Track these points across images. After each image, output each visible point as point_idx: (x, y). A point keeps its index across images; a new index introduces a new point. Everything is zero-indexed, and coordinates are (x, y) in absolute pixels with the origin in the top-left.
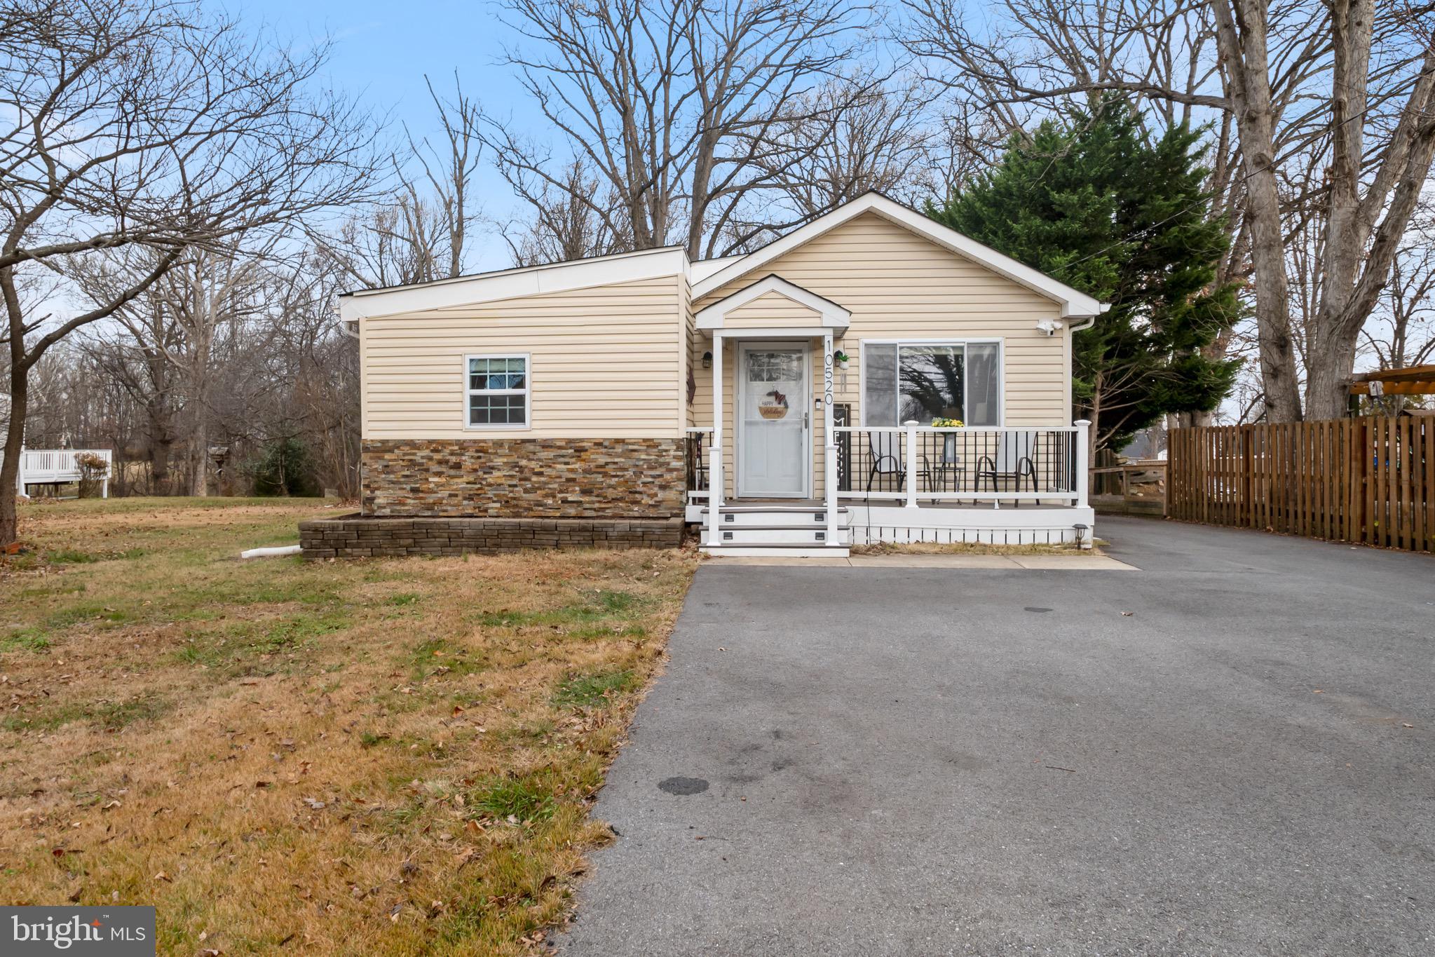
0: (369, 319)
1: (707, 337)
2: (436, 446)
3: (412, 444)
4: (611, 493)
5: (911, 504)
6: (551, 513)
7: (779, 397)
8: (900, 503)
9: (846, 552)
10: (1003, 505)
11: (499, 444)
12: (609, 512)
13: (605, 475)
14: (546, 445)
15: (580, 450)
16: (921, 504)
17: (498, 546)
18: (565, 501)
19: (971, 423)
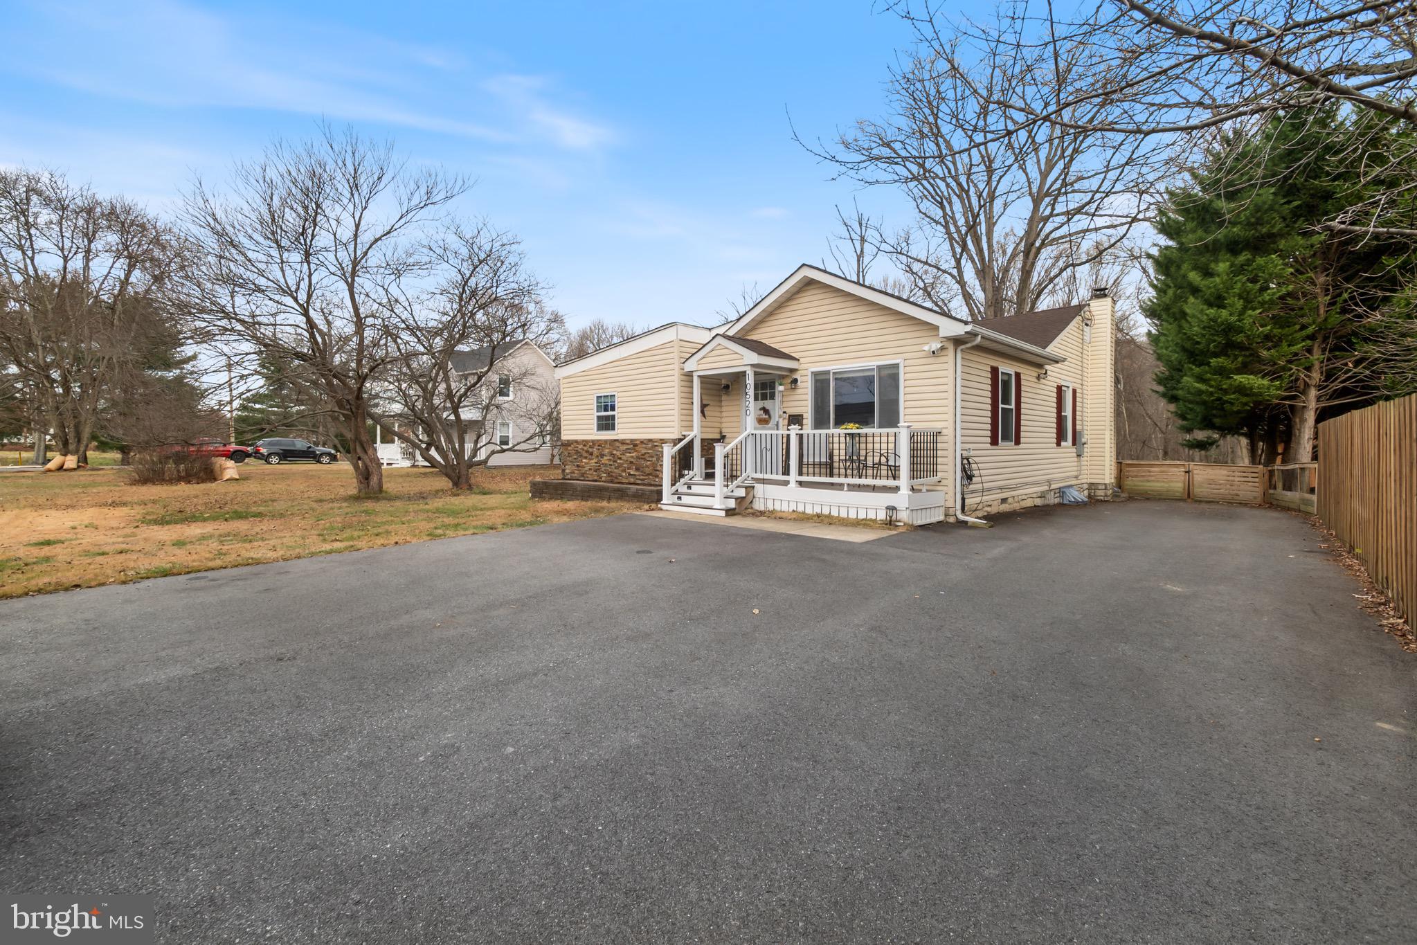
0: (564, 378)
1: (689, 376)
2: (585, 442)
3: (576, 442)
4: (647, 470)
5: (793, 484)
6: (624, 481)
7: (766, 411)
8: (786, 483)
9: (723, 513)
10: (852, 487)
11: (606, 441)
12: (646, 482)
13: (644, 459)
14: (623, 442)
15: (635, 445)
16: (801, 484)
17: (589, 496)
18: (630, 474)
19: (881, 426)
